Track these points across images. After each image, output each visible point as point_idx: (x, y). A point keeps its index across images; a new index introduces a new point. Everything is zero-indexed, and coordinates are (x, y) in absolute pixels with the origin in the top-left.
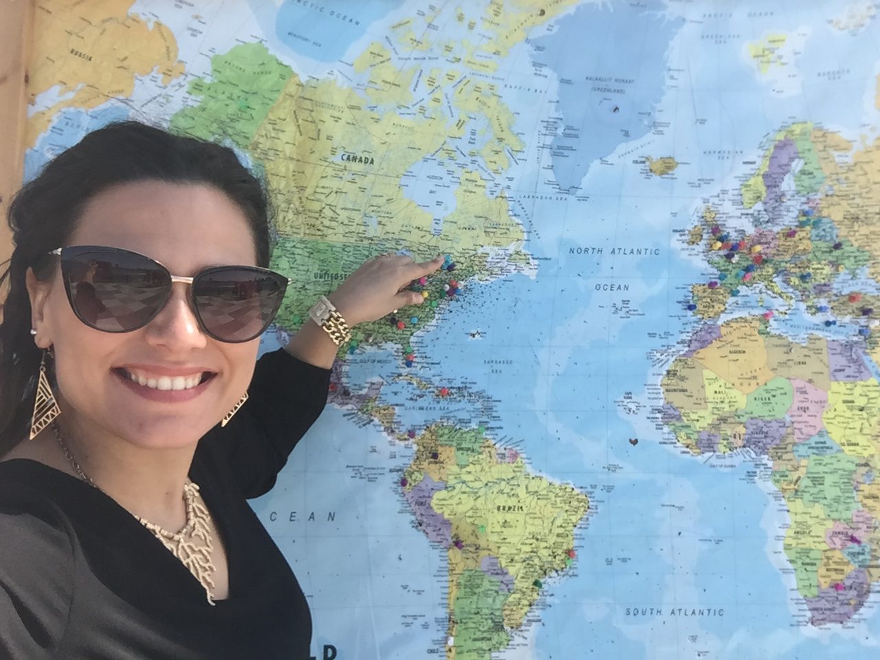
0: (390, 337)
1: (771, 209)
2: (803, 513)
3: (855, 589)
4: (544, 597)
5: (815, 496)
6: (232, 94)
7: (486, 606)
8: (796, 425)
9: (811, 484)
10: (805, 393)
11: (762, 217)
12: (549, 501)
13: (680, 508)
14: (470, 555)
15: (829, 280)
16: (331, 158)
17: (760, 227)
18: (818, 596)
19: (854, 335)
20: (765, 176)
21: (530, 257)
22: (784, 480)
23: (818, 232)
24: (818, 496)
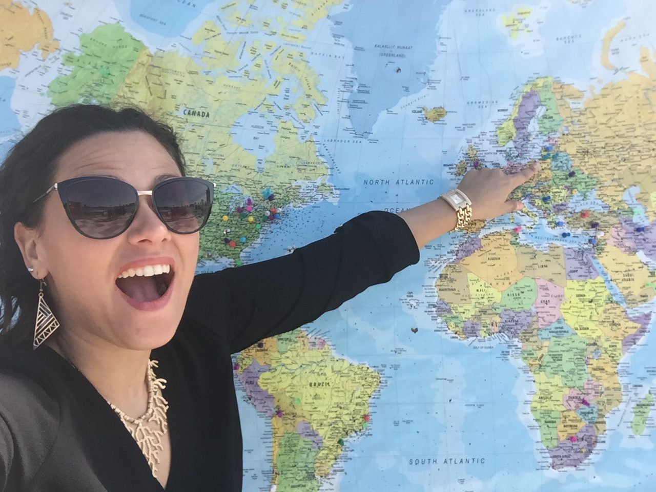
0: (224, 253)
1: (520, 147)
2: (546, 383)
3: (586, 440)
4: (346, 453)
5: (555, 369)
6: (96, 64)
7: (301, 461)
8: (539, 315)
9: (552, 360)
10: (547, 289)
11: (513, 153)
12: (349, 378)
13: (451, 381)
14: (289, 421)
15: (565, 201)
16: (175, 113)
17: (512, 161)
18: (558, 447)
19: (584, 244)
20: (515, 120)
21: (333, 188)
22: (531, 358)
23: (556, 163)
24: (556, 369)
